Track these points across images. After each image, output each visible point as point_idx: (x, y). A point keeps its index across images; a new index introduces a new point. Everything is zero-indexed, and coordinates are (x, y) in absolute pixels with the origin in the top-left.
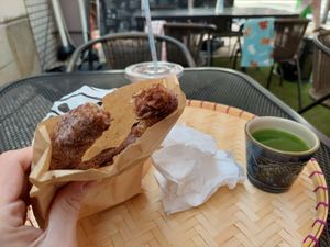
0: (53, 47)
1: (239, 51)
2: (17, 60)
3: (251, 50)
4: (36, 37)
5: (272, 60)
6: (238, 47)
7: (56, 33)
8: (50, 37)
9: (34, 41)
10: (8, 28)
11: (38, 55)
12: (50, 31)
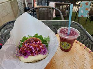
0: (23, 8)
1: (78, 11)
2: (13, 11)
3: (82, 11)
4: (19, 5)
5: (88, 15)
6: (77, 10)
7: (24, 3)
8: (23, 4)
9: (18, 6)
10: (11, 2)
11: (19, 10)
12: (23, 3)
